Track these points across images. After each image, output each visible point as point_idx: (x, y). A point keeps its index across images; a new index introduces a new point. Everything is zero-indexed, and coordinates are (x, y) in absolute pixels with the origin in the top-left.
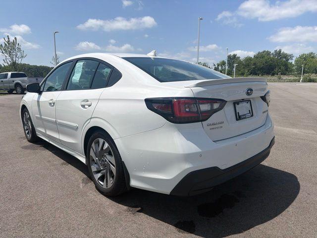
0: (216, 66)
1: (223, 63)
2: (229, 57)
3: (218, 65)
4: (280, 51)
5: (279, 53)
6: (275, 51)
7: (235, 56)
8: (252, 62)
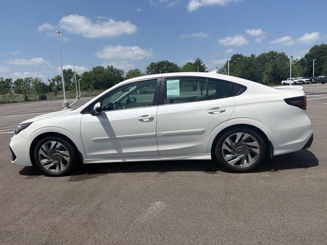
0: (52, 81)
1: (59, 78)
2: (64, 72)
3: (54, 81)
4: (112, 67)
5: (111, 69)
6: (108, 67)
7: (70, 71)
8: (92, 77)
